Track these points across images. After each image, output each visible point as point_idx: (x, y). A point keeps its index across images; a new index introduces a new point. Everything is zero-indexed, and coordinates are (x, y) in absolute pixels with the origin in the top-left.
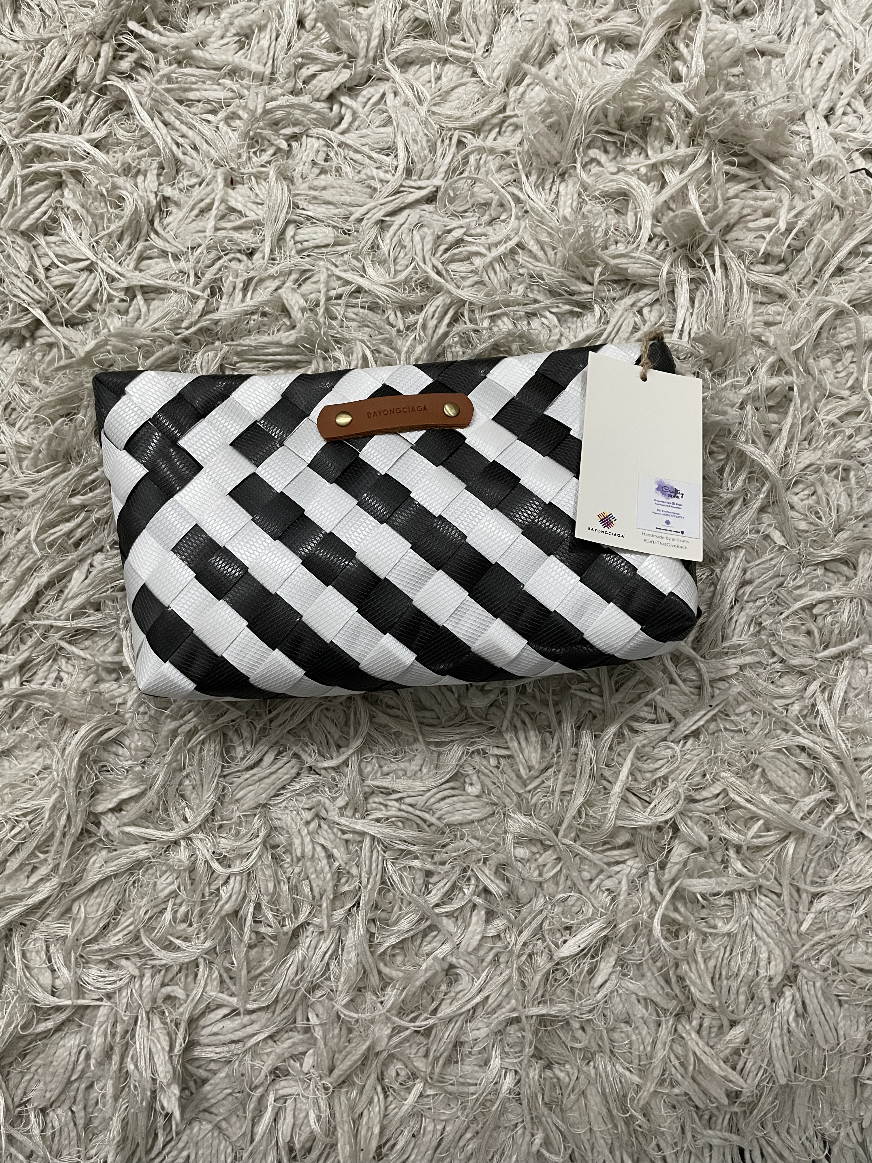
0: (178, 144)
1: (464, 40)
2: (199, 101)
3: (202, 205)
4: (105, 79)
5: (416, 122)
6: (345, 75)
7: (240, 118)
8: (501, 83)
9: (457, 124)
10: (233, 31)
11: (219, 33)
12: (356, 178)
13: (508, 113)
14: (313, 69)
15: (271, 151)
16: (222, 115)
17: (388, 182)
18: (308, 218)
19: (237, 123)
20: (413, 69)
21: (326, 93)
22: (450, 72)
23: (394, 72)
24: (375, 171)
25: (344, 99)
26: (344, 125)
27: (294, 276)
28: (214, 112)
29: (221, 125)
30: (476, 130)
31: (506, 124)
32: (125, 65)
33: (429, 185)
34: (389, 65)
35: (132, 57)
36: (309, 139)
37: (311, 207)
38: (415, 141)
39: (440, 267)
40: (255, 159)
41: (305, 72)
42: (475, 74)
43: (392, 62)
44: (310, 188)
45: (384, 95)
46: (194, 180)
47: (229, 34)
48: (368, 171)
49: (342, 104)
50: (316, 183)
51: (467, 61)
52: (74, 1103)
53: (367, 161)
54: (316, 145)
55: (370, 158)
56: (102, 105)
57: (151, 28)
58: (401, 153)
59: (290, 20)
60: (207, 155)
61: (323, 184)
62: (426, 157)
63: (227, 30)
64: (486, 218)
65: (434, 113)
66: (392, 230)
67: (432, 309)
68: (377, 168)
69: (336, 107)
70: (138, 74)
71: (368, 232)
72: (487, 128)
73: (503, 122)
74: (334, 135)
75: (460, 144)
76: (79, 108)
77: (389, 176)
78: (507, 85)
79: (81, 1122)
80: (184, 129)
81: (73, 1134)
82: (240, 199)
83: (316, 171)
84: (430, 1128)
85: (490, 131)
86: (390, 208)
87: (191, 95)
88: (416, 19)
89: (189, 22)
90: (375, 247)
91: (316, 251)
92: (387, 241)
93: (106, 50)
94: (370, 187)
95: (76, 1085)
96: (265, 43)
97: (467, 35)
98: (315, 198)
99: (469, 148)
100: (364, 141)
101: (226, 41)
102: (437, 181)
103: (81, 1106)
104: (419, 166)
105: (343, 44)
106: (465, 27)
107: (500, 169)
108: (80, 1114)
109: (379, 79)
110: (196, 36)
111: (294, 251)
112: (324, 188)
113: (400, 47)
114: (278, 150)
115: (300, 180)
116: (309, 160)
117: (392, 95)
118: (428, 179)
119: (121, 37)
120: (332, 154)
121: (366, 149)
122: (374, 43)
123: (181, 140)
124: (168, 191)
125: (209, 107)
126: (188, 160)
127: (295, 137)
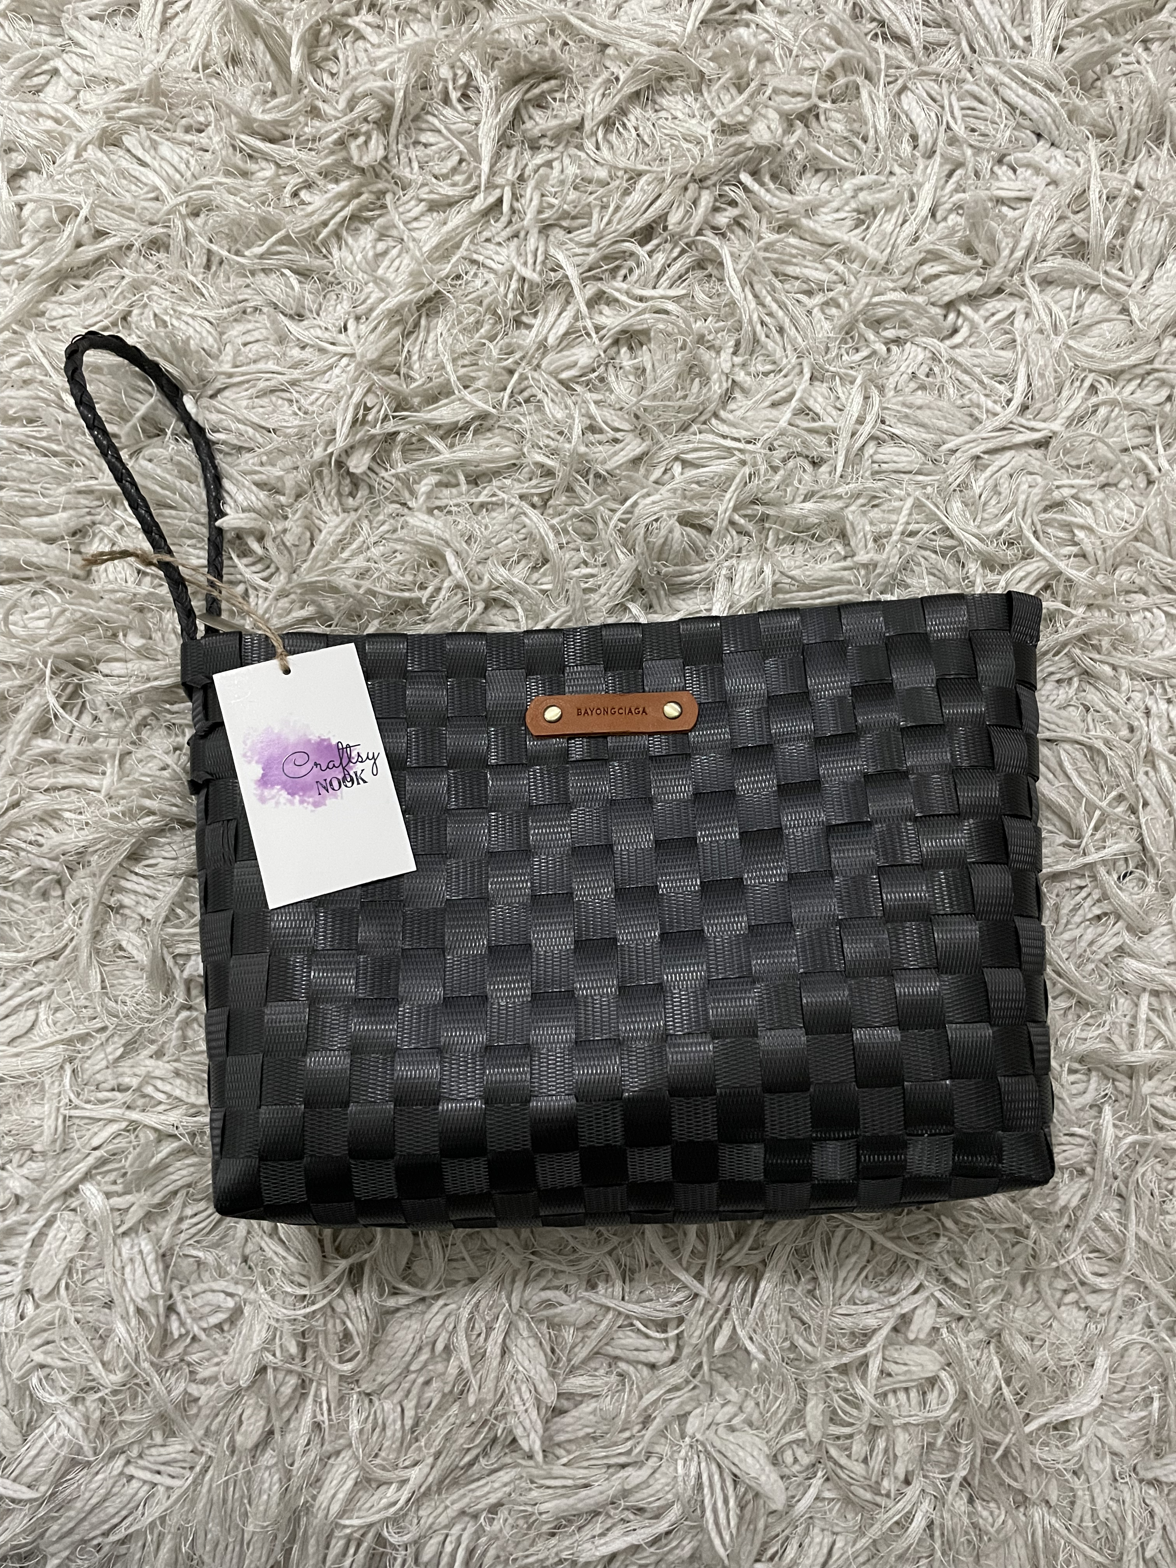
0: (763, 323)
1: (1121, 269)
2: (797, 278)
3: (776, 397)
4: (699, 232)
5: (1048, 354)
6: (975, 284)
7: (838, 306)
8: (1157, 328)
9: (1095, 366)
10: (853, 205)
11: (835, 205)
12: (959, 402)
13: (1157, 365)
14: (939, 268)
15: (865, 353)
16: (819, 299)
17: (996, 415)
18: (893, 437)
19: (834, 311)
20: (1052, 290)
21: (946, 299)
22: (1096, 304)
23: (1032, 289)
24: (983, 398)
25: (964, 309)
26: (958, 339)
27: (861, 501)
28: (809, 293)
29: (816, 311)
30: (1114, 376)
31: (1151, 377)
32: (722, 220)
33: (1044, 428)
34: (1028, 281)
35: (732, 212)
36: (914, 347)
37: (899, 425)
38: (1042, 376)
39: (1039, 527)
40: (845, 357)
41: (928, 270)
42: (1125, 310)
43: (1033, 278)
44: (904, 404)
45: (1013, 313)
46: (769, 367)
47: (847, 208)
48: (974, 397)
49: (959, 313)
50: (910, 399)
51: (1119, 295)
52: (407, 1396)
53: (976, 385)
54: (921, 357)
55: (981, 382)
56: (686, 260)
57: (762, 184)
58: (1021, 384)
59: (924, 205)
60: (793, 342)
61: (919, 402)
62: (1048, 395)
63: (847, 203)
64: (1102, 479)
65: (1069, 347)
66: (988, 472)
67: (1021, 574)
68: (986, 395)
69: (952, 316)
70: (733, 232)
71: (959, 466)
72: (1127, 376)
73: (1148, 374)
74: (943, 347)
75: (1093, 390)
76: (660, 259)
77: (998, 408)
78: (1164, 331)
79: (409, 1423)
80: (774, 307)
81: (399, 1435)
82: (820, 399)
83: (913, 385)
84: (817, 1540)
85: (1130, 380)
86: (991, 445)
87: (790, 270)
88: (1073, 235)
89: (804, 183)
90: (964, 486)
91: (893, 476)
92: (981, 482)
93: (706, 199)
94: (971, 415)
95: (413, 1376)
96: (888, 227)
97: (1127, 266)
98: (907, 416)
99: (1101, 397)
100: (976, 361)
101: (842, 215)
102: (1056, 426)
103: (414, 1403)
104: (1038, 405)
105: (981, 247)
106: (1127, 257)
107: (1132, 428)
108: (410, 1413)
109: (1011, 294)
110: (809, 202)
111: (868, 473)
112: (920, 408)
113: (1045, 264)
114: (874, 353)
115: (892, 393)
116: (910, 371)
117: (1023, 316)
118: (1044, 421)
119: (727, 188)
120: (936, 370)
121: (978, 370)
122: (1019, 254)
123: (767, 319)
124: (741, 376)
125: (805, 287)
126: (770, 345)
127: (898, 341)
